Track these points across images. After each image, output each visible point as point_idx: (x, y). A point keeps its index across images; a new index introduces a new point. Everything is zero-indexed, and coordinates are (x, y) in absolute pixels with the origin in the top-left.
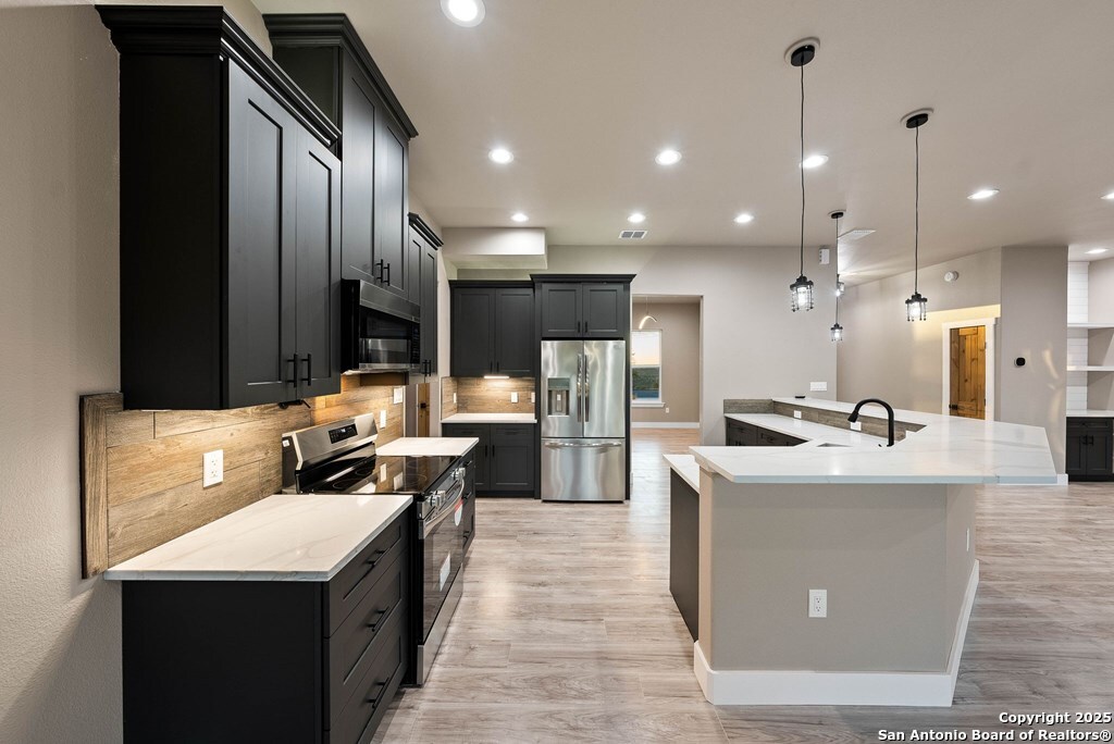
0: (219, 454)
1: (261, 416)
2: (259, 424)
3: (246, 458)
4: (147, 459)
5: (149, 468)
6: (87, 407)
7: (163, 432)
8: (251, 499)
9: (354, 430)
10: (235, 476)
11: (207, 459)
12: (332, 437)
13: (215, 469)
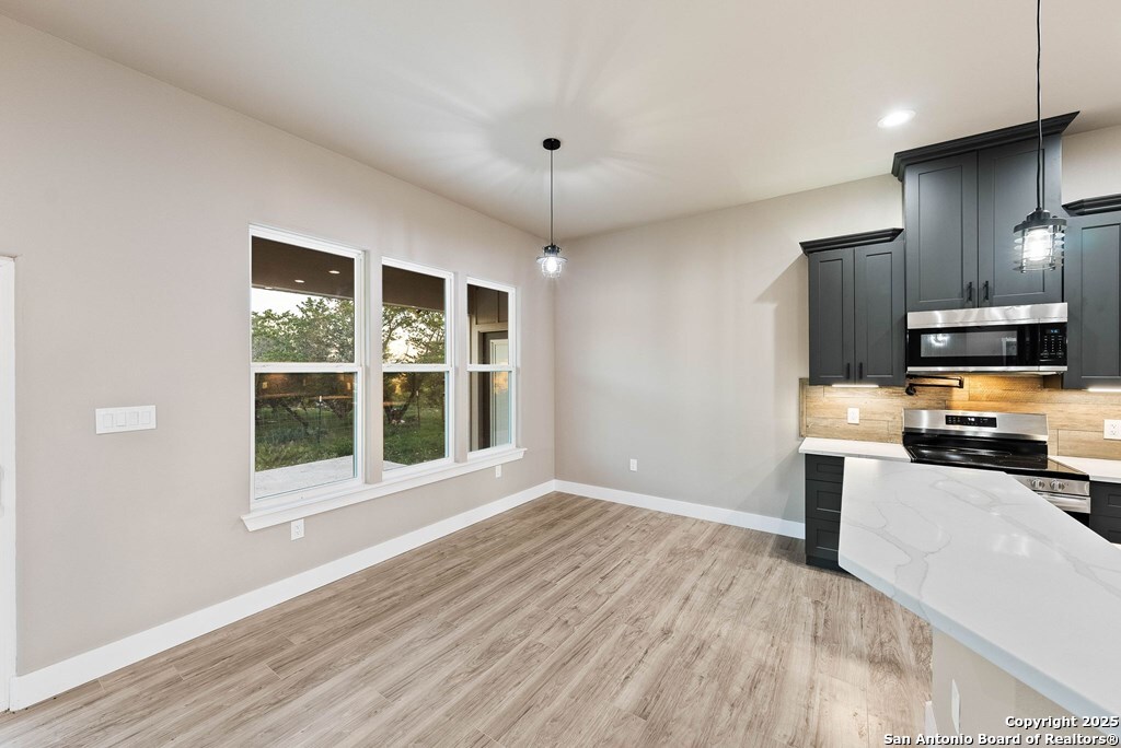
0: (857, 411)
1: (889, 396)
2: (889, 401)
3: (877, 417)
4: (821, 404)
5: (821, 407)
6: (802, 381)
7: (827, 395)
8: (881, 440)
9: (992, 422)
10: (868, 424)
11: (850, 410)
12: (950, 420)
13: (853, 416)
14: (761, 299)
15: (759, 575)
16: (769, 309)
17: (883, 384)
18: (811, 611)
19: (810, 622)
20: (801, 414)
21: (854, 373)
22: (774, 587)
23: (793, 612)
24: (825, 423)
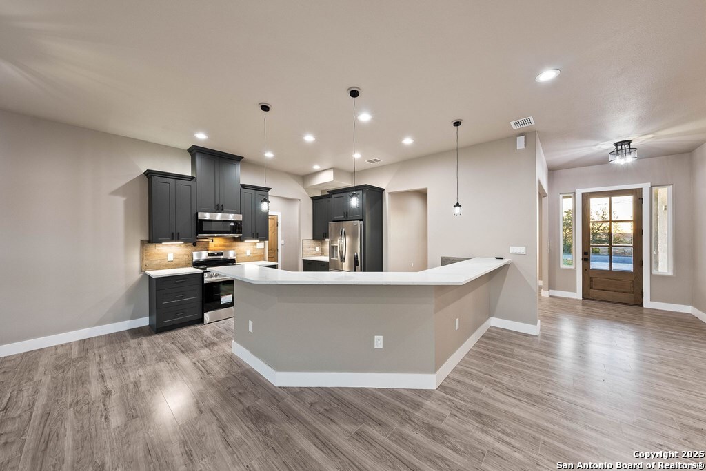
0: (172, 255)
1: (187, 247)
2: (185, 249)
3: (181, 257)
4: (154, 253)
5: (154, 255)
6: (143, 243)
7: (157, 248)
8: (183, 267)
9: (222, 254)
10: (177, 260)
11: (169, 255)
12: (210, 255)
13: (170, 258)
14: (115, 193)
15: (135, 348)
16: (120, 201)
17: (186, 242)
18: (173, 346)
19: (176, 349)
20: (142, 259)
21: (174, 237)
22: (148, 348)
23: (166, 350)
24: (156, 262)
